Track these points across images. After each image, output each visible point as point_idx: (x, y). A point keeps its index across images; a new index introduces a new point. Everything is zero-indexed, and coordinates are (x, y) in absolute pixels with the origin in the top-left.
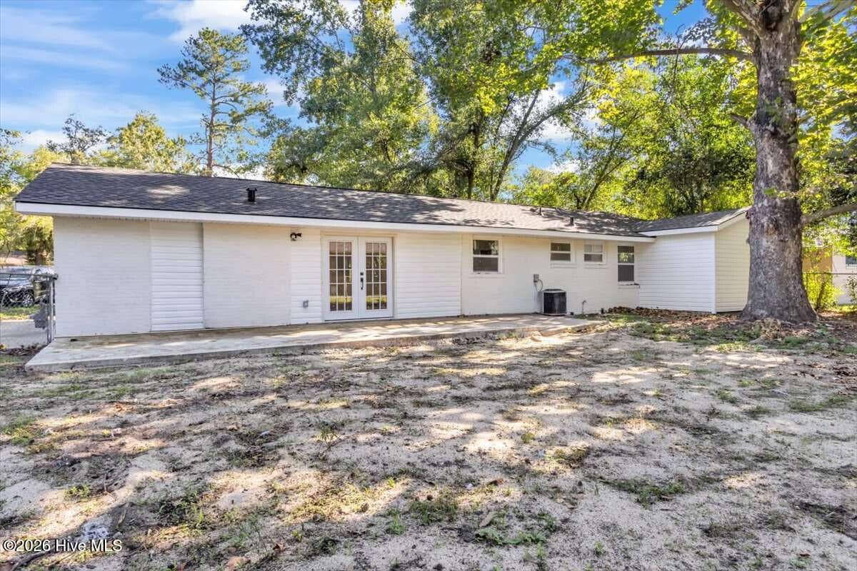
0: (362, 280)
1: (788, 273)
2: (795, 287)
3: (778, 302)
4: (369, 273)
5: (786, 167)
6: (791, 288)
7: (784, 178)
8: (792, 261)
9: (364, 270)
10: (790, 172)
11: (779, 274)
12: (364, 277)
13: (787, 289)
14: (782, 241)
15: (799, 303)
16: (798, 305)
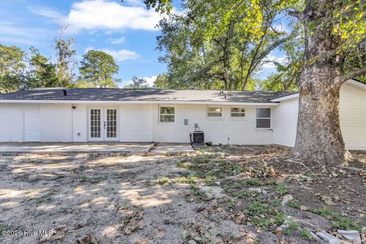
0: (105, 125)
1: (320, 124)
2: (326, 136)
3: (309, 147)
4: (108, 122)
5: (322, 40)
6: (322, 137)
7: (320, 49)
8: (324, 115)
9: (106, 121)
10: (325, 44)
11: (312, 126)
12: (106, 124)
13: (318, 137)
14: (314, 99)
15: (329, 149)
16: (327, 151)
